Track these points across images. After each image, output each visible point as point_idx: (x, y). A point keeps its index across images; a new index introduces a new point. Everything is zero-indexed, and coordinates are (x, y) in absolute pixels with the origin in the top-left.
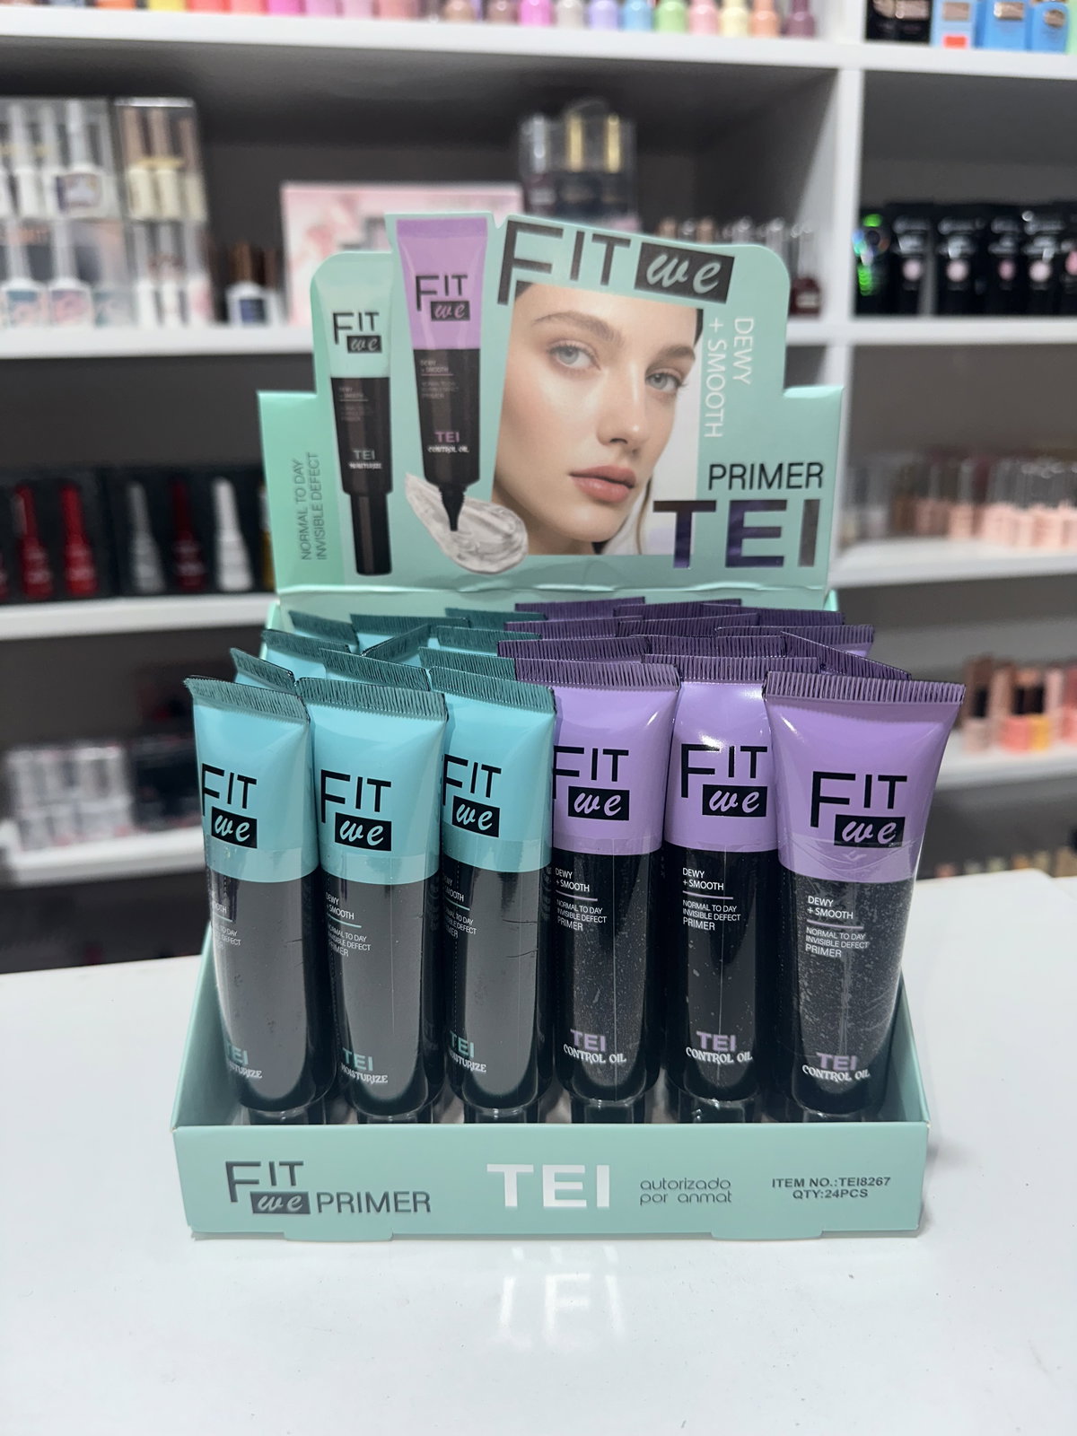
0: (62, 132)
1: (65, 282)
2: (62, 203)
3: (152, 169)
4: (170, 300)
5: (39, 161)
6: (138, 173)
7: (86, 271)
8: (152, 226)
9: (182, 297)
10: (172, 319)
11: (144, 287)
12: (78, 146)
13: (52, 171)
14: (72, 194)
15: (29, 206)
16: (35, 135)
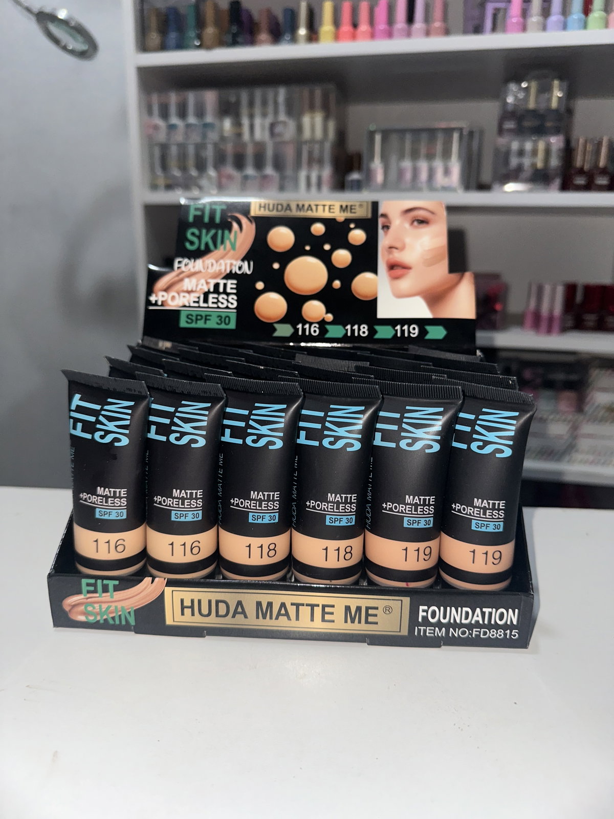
0: (276, 103)
1: (269, 171)
2: (272, 134)
3: (312, 118)
4: (314, 179)
5: (264, 115)
6: (306, 120)
7: (278, 165)
9: (319, 179)
10: (314, 189)
11: (303, 174)
12: (282, 108)
13: (269, 120)
15: (258, 135)
16: (264, 103)
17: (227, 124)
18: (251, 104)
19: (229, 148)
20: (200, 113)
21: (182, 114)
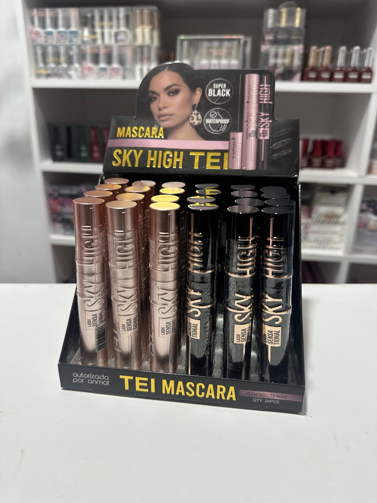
0: (118, 18)
1: (115, 65)
3: (143, 29)
4: (145, 71)
5: (111, 27)
6: (139, 30)
8: (142, 47)
11: (138, 67)
12: (122, 22)
13: (114, 30)
14: (120, 37)
15: (107, 42)
16: (111, 19)
17: (86, 32)
18: (102, 19)
19: (88, 49)
20: (67, 25)
21: (55, 25)
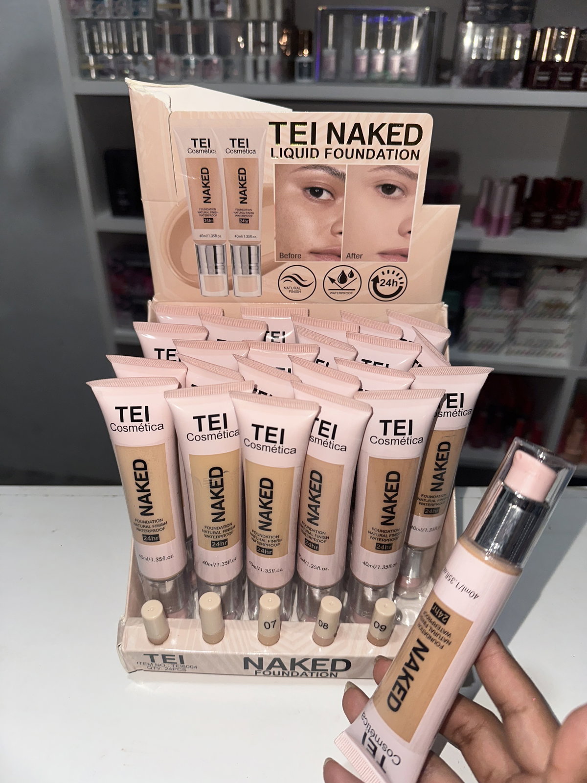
2: (213, 12)
4: (261, 66)
7: (222, 50)
8: (255, 24)
9: (267, 66)
10: (261, 78)
11: (249, 59)
14: (218, 7)
15: (197, 15)
19: (166, 28)
